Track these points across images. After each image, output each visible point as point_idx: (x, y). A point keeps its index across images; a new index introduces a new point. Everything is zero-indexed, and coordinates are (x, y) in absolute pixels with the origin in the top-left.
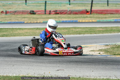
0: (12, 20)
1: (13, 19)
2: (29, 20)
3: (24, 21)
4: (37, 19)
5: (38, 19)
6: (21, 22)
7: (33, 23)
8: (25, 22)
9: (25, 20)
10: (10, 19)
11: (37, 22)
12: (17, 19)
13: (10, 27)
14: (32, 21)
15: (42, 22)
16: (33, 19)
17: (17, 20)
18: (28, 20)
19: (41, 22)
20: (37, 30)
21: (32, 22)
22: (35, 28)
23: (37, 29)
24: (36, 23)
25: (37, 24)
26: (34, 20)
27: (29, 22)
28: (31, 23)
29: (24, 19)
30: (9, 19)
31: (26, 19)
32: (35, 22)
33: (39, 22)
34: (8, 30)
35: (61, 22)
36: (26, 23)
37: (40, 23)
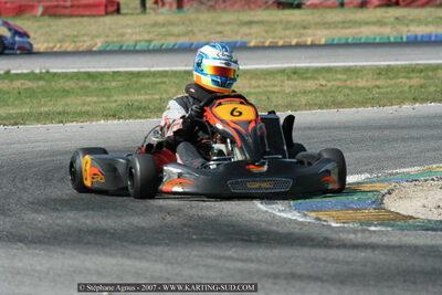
0: (194, 34)
1: (201, 31)
2: (267, 32)
3: (246, 39)
4: (302, 31)
5: (305, 28)
6: (236, 43)
7: (283, 47)
8: (252, 44)
9: (250, 34)
10: (190, 29)
11: (301, 40)
12: (219, 28)
13: (175, 69)
14: (281, 38)
15: (323, 41)
16: (285, 29)
17: (220, 33)
18: (263, 34)
19: (317, 42)
20: (289, 78)
21: (280, 43)
22: (282, 71)
23: (295, 71)
24: (299, 46)
25: (298, 53)
26: (288, 32)
27: (267, 44)
28: (274, 47)
29: (245, 30)
30: (182, 29)
31: (255, 29)
32: (294, 42)
33: (309, 42)
34: (164, 83)
35: (405, 39)
36: (256, 48)
37: (314, 46)
